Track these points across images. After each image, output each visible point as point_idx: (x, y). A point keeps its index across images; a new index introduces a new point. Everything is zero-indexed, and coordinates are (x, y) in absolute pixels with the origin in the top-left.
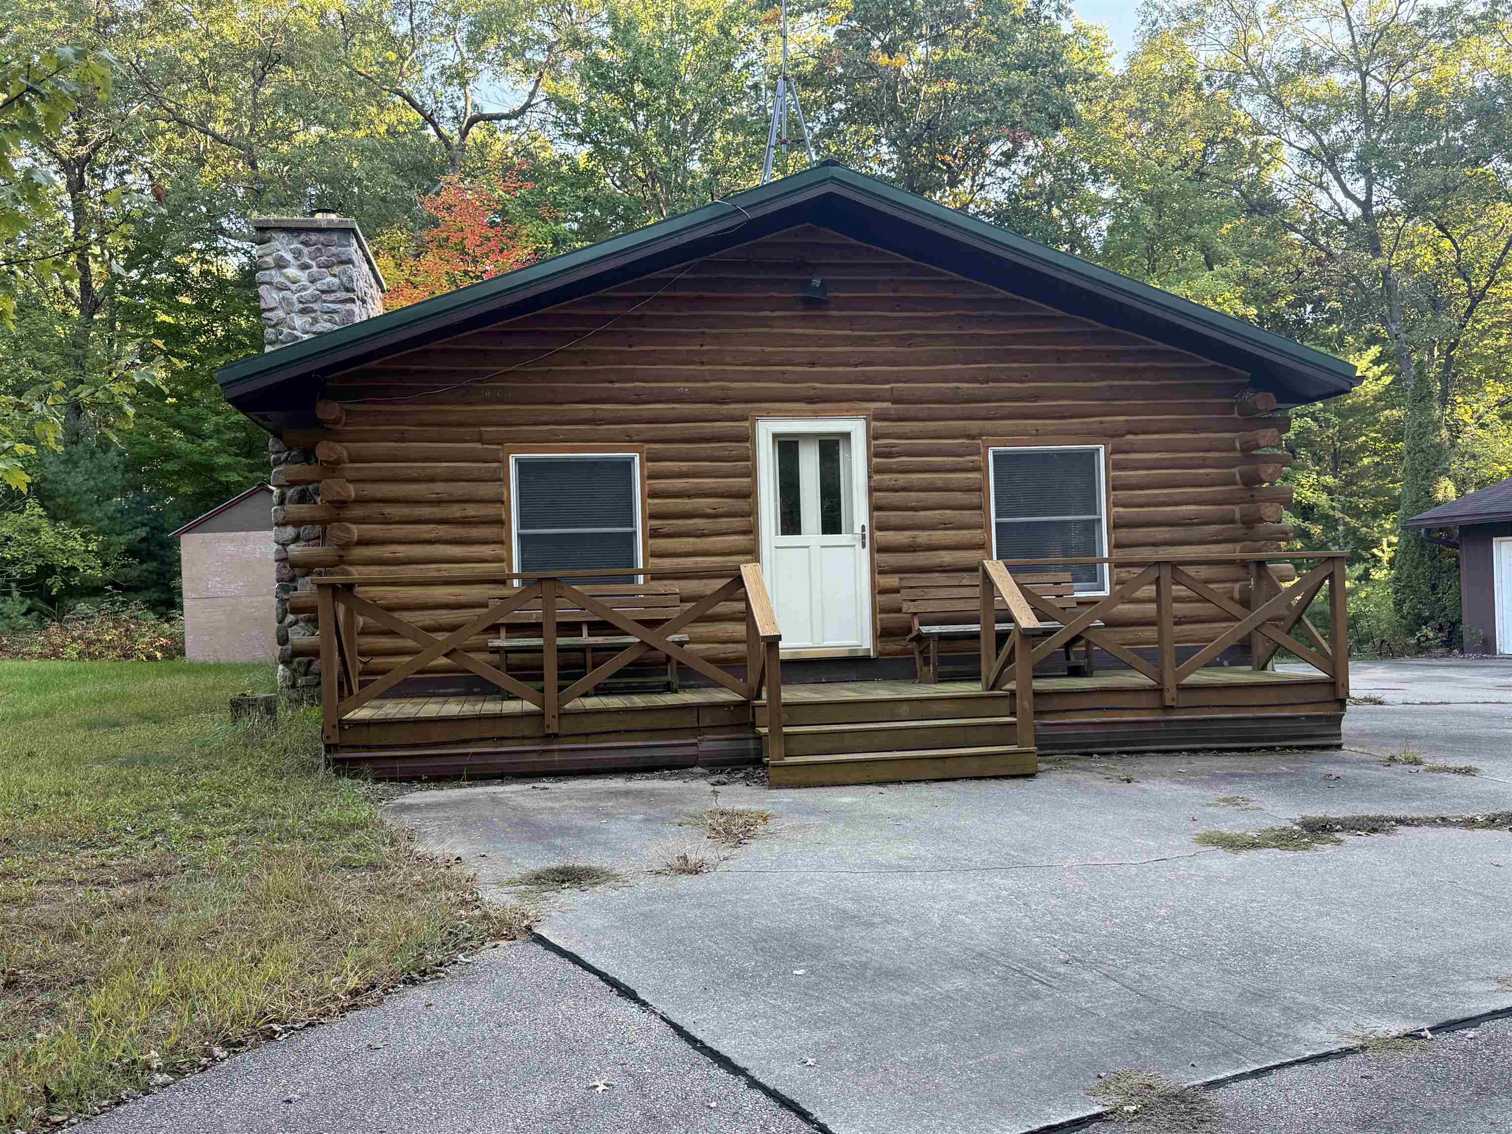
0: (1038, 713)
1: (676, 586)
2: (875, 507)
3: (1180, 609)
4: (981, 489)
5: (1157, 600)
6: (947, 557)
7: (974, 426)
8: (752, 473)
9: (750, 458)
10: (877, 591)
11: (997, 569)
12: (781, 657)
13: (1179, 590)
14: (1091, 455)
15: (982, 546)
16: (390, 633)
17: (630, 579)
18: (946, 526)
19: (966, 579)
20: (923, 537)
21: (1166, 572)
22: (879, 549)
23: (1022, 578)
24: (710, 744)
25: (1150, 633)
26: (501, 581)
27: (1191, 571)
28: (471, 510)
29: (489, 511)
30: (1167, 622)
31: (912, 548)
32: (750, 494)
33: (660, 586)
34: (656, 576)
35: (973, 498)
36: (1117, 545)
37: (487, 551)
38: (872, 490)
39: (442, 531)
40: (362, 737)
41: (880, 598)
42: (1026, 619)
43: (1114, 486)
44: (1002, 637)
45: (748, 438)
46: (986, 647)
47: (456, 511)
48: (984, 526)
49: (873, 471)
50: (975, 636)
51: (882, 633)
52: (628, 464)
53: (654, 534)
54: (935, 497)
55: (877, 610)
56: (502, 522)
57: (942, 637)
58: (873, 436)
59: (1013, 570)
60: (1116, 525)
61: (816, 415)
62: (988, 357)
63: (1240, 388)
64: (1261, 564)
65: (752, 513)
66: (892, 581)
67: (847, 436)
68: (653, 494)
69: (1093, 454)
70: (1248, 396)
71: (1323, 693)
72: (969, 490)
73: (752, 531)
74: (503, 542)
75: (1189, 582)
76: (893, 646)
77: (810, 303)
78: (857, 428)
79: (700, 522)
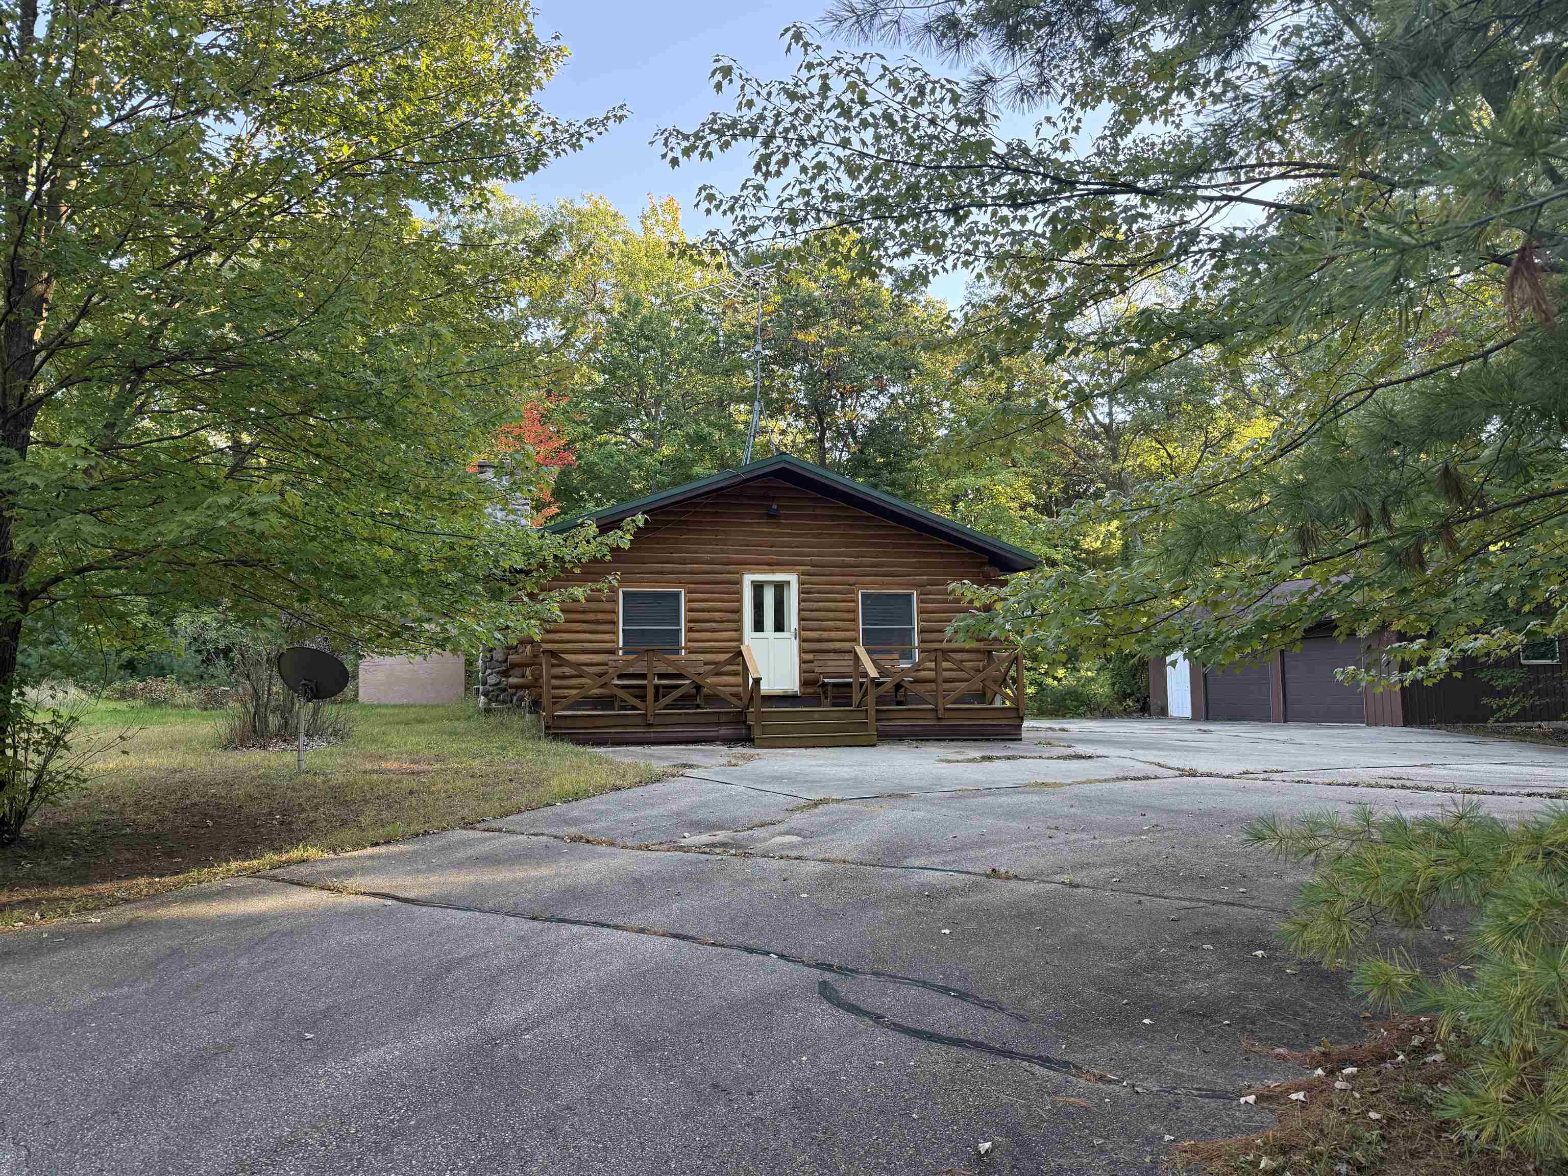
0: (878, 720)
1: (701, 657)
2: (801, 619)
3: (946, 674)
4: (854, 611)
5: (935, 670)
6: (837, 645)
7: (852, 579)
8: (740, 600)
9: (740, 593)
10: (802, 662)
11: (861, 651)
12: (762, 693)
13: (945, 665)
14: (910, 596)
15: (855, 640)
16: (580, 676)
17: (677, 652)
18: (837, 629)
19: (847, 656)
20: (825, 635)
21: (939, 654)
22: (803, 640)
23: (875, 657)
24: (724, 731)
25: (933, 686)
26: (612, 652)
27: (953, 655)
28: (600, 616)
29: (608, 617)
30: (940, 680)
31: (819, 640)
32: (739, 611)
33: (693, 657)
34: (691, 651)
35: (850, 616)
36: (922, 641)
37: (606, 637)
38: (800, 610)
39: (585, 626)
40: (563, 723)
41: (804, 666)
42: (873, 673)
43: (921, 612)
44: (862, 684)
45: (739, 582)
46: (855, 688)
47: (591, 617)
48: (856, 630)
49: (801, 601)
50: (849, 685)
51: (804, 683)
52: (678, 595)
53: (690, 630)
54: (831, 615)
55: (802, 671)
56: (614, 623)
57: (835, 685)
58: (801, 583)
59: (868, 651)
60: (922, 631)
61: (773, 572)
62: (859, 545)
63: (982, 564)
64: (990, 652)
65: (740, 620)
66: (810, 657)
67: (788, 583)
68: (691, 610)
69: (910, 595)
70: (986, 568)
71: (1014, 714)
72: (849, 611)
73: (740, 630)
74: (615, 633)
75: (953, 661)
76: (810, 690)
77: (770, 516)
78: (793, 579)
79: (714, 625)
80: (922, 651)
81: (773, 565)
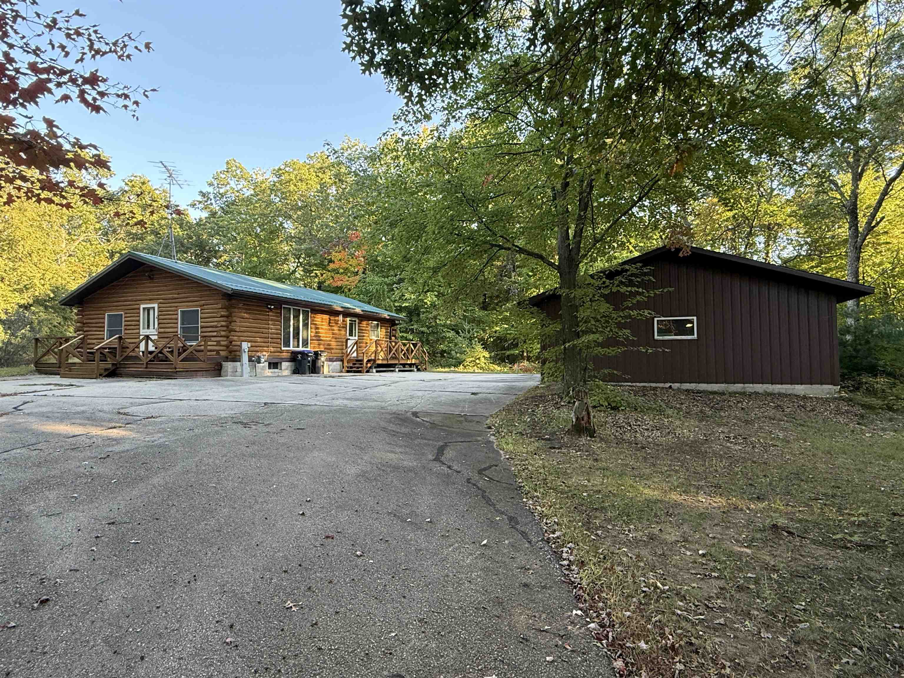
2: (158, 324)
4: (177, 319)
7: (177, 304)
8: (140, 317)
9: (140, 313)
13: (209, 343)
14: (198, 311)
15: (177, 332)
18: (171, 328)
20: (166, 330)
22: (159, 332)
28: (100, 325)
29: (103, 325)
31: (165, 333)
32: (139, 320)
35: (176, 321)
36: (201, 332)
37: (102, 333)
38: (159, 319)
39: (96, 329)
43: (201, 318)
45: (139, 309)
47: (97, 325)
48: (178, 328)
52: (122, 315)
53: (125, 329)
54: (169, 321)
56: (104, 327)
58: (159, 308)
60: (201, 328)
61: (149, 303)
62: (180, 289)
65: (139, 325)
68: (125, 321)
72: (175, 319)
73: (139, 329)
74: (104, 331)
78: (156, 306)
79: (133, 327)
80: (202, 337)
81: (151, 300)
